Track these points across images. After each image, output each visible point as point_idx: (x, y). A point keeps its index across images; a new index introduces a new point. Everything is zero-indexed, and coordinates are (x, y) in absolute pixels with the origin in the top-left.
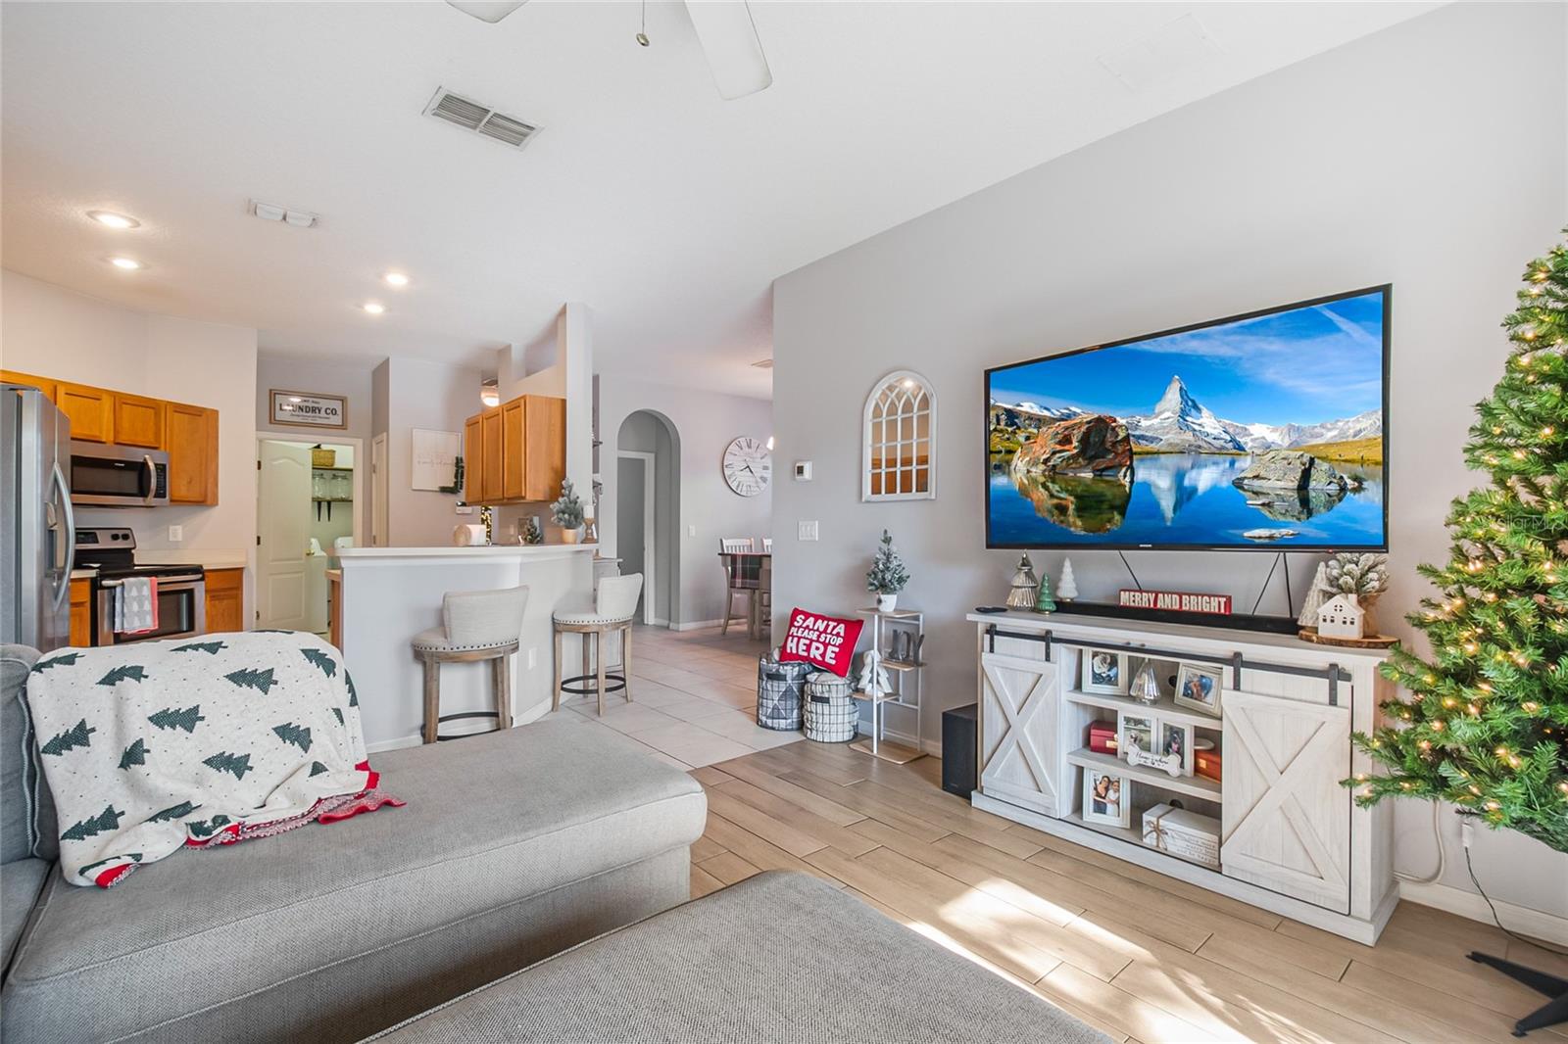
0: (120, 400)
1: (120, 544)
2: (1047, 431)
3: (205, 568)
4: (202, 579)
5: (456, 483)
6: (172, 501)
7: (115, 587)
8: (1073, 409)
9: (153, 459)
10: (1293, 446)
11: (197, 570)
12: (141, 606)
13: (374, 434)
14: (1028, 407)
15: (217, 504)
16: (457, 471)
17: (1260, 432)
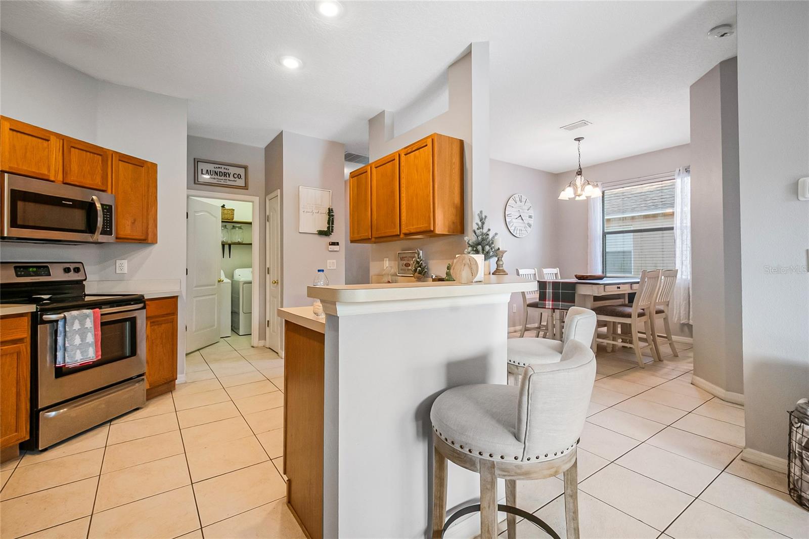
0: (69, 145)
1: (72, 276)
3: (146, 297)
4: (144, 308)
5: (328, 228)
6: (117, 238)
7: (57, 321)
9: (99, 199)
11: (139, 300)
12: (83, 339)
13: (267, 192)
15: (157, 243)
16: (329, 218)
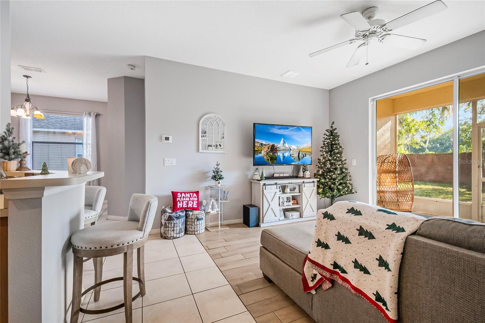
2: (266, 147)
8: (270, 143)
10: (297, 149)
14: (264, 143)
17: (293, 147)
